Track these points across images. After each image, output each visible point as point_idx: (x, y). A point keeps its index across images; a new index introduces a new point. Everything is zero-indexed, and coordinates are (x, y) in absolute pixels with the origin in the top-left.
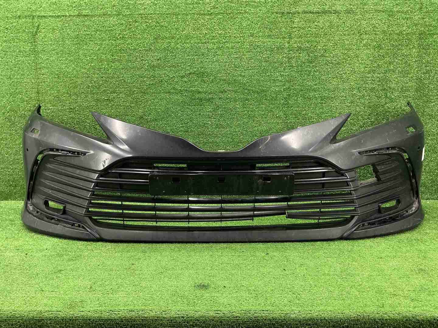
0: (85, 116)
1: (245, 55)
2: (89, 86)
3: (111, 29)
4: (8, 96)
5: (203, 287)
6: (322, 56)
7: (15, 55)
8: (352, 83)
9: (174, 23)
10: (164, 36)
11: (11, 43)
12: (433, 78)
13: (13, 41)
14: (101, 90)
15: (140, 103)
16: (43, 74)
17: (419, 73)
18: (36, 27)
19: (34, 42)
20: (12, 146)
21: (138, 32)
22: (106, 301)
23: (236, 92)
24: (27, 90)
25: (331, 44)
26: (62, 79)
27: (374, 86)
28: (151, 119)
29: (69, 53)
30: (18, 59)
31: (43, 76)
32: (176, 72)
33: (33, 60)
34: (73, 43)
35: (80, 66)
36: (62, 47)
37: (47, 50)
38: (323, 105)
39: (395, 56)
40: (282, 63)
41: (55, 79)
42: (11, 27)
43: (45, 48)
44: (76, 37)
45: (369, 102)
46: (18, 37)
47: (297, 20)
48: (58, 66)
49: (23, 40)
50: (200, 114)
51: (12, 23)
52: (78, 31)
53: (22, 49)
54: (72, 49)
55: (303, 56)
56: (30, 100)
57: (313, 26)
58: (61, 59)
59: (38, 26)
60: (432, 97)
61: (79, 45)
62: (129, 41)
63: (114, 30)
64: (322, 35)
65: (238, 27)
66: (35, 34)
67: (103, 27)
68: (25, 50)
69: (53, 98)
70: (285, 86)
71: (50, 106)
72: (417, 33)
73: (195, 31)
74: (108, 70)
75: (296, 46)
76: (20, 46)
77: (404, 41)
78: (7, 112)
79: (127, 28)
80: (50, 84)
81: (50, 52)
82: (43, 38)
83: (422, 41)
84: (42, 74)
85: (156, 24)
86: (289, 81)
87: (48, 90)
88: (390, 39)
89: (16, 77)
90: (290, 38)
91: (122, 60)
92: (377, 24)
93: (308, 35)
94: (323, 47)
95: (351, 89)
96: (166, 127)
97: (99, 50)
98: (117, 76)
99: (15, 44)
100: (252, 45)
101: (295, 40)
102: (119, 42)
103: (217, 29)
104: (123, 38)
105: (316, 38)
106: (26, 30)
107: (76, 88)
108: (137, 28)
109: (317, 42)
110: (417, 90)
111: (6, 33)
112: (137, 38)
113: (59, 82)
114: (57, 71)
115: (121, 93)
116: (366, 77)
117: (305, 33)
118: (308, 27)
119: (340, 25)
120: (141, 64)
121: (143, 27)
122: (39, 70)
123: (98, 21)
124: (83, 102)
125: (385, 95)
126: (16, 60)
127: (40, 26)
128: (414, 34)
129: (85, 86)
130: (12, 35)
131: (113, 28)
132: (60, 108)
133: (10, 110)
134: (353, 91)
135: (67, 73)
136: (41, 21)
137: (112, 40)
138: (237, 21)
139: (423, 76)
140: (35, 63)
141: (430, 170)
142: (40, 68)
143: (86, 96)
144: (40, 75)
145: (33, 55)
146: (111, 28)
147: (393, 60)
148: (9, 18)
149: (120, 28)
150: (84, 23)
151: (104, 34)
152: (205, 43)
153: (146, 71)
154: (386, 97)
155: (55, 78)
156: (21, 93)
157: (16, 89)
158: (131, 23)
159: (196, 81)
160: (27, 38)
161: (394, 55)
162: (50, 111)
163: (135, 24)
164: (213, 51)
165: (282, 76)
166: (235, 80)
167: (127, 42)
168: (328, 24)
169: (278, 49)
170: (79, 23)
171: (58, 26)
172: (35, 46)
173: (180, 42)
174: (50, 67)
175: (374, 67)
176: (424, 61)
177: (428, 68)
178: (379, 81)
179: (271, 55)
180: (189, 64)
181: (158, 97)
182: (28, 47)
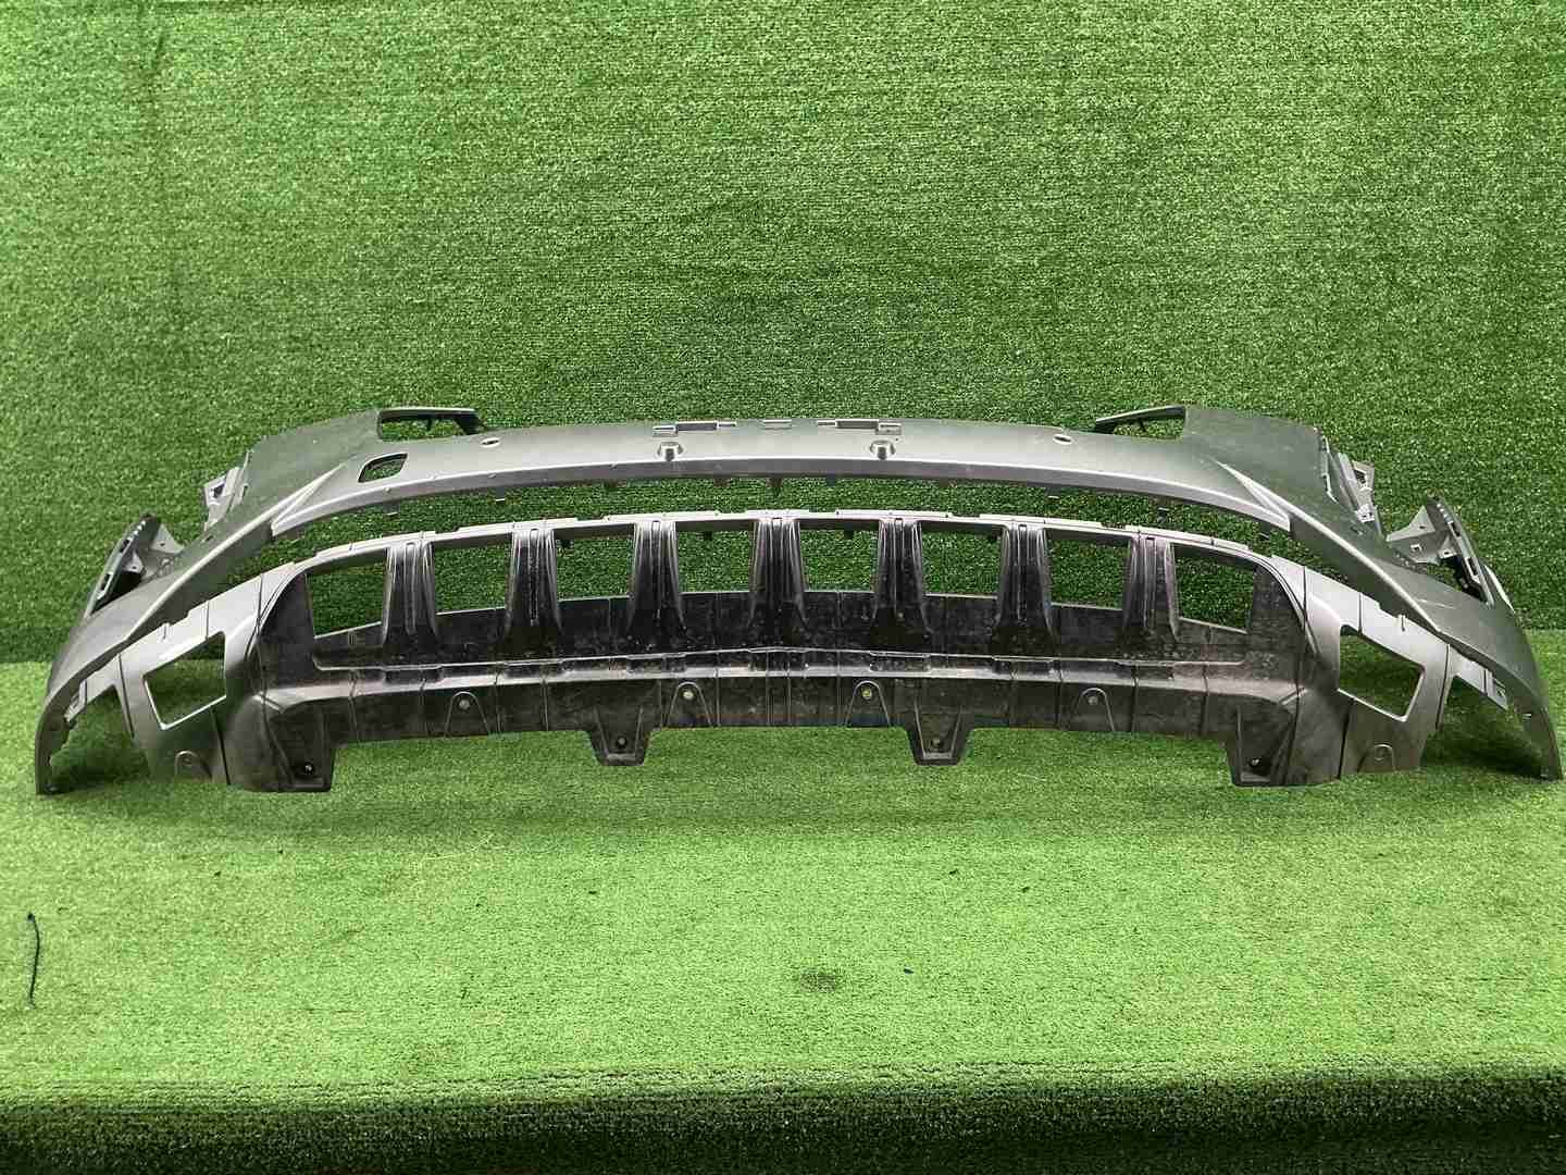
0: (345, 365)
1: (906, 139)
2: (354, 256)
3: (427, 51)
4: (66, 295)
5: (823, 981)
6: (1177, 139)
7: (83, 150)
8: (1276, 237)
9: (651, 24)
10: (616, 73)
11: (64, 105)
12: (1556, 216)
13: (73, 97)
14: (397, 271)
15: (538, 316)
16: (187, 218)
17: (1506, 199)
18: (154, 44)
19: (151, 101)
20: (92, 473)
21: (522, 58)
22: (524, 1041)
23: (873, 271)
24: (134, 276)
25: (1208, 100)
26: (258, 233)
27: (1352, 246)
28: (577, 370)
29: (276, 141)
30: (94, 161)
31: (190, 224)
32: (663, 204)
33: (151, 165)
34: (291, 103)
35: (321, 186)
36: (252, 117)
37: (197, 130)
38: (1175, 313)
39: (1426, 139)
40: (1036, 167)
41: (234, 233)
42: (60, 47)
43: (190, 120)
44: (300, 79)
45: (1333, 303)
46: (90, 84)
47: (1091, 12)
48: (241, 188)
49: (110, 95)
50: (749, 353)
51: (64, 33)
52: (306, 57)
53: (106, 125)
54: (289, 125)
55: (1110, 142)
56: (147, 311)
57: (1145, 30)
58: (249, 161)
59: (161, 41)
60: (1546, 283)
61: (311, 109)
62: (493, 92)
63: (435, 54)
64: (1176, 63)
65: (879, 38)
66: (149, 72)
67: (398, 41)
68: (117, 128)
69: (230, 300)
70: (1044, 247)
71: (221, 331)
72: (1509, 58)
73: (728, 55)
74: (421, 201)
75: (1086, 106)
76: (99, 114)
77: (1462, 85)
78: (67, 353)
79: (484, 46)
80: (217, 252)
81: (211, 138)
82: (179, 87)
83: (1525, 84)
84: (185, 215)
85: (587, 31)
86: (1061, 233)
87: (209, 273)
88: (1411, 78)
89: (89, 228)
90: (1067, 76)
91: (471, 163)
92: (1369, 23)
93: (1128, 64)
94: (1181, 110)
95: (1275, 257)
96: (631, 399)
97: (385, 126)
98: (456, 222)
99: (82, 108)
100: (931, 102)
101: (1082, 83)
102: (458, 96)
103: (805, 46)
104: (468, 82)
105: (1155, 74)
106: (117, 57)
107: (310, 266)
108: (519, 46)
109: (1159, 92)
110: (1498, 258)
111: (45, 67)
112: (519, 81)
113: (247, 245)
114: (239, 205)
115: (468, 281)
116: (1324, 214)
117: (1118, 58)
118: (1127, 37)
119: (1240, 29)
120: (535, 177)
121: (542, 40)
122: (175, 201)
123: (377, 21)
124: (337, 314)
125: (1387, 278)
126: (88, 167)
127: (169, 42)
128: (1499, 59)
129: (343, 259)
130: (68, 74)
131: (433, 45)
132: (255, 339)
133: (79, 346)
134: (1278, 266)
135: (274, 212)
136: (170, 22)
137: (431, 91)
138: (879, 17)
139: (1520, 207)
140: (157, 178)
141: (1527, 531)
142: (176, 196)
143: (349, 295)
144: (178, 218)
145: (150, 148)
146: (426, 47)
147: (1420, 154)
148: (52, 12)
149: (458, 47)
150: (326, 28)
151: (401, 67)
152: (765, 96)
153: (554, 199)
154: (1393, 282)
155: (232, 229)
156: (115, 287)
157: (96, 271)
158: (497, 27)
159: (733, 236)
160: (121, 87)
161: (1425, 135)
162: (221, 351)
163: (511, 30)
164: (791, 125)
165: (1035, 212)
166: (870, 229)
167: (486, 98)
168: (1195, 27)
169: (1022, 114)
170: (310, 28)
171: (231, 42)
172: (155, 113)
173: (673, 96)
174: (214, 189)
175: (1354, 177)
176: (1526, 154)
177: (1539, 180)
178: (1370, 229)
179: (998, 137)
180: (708, 175)
181: (599, 293)
182: (129, 119)
